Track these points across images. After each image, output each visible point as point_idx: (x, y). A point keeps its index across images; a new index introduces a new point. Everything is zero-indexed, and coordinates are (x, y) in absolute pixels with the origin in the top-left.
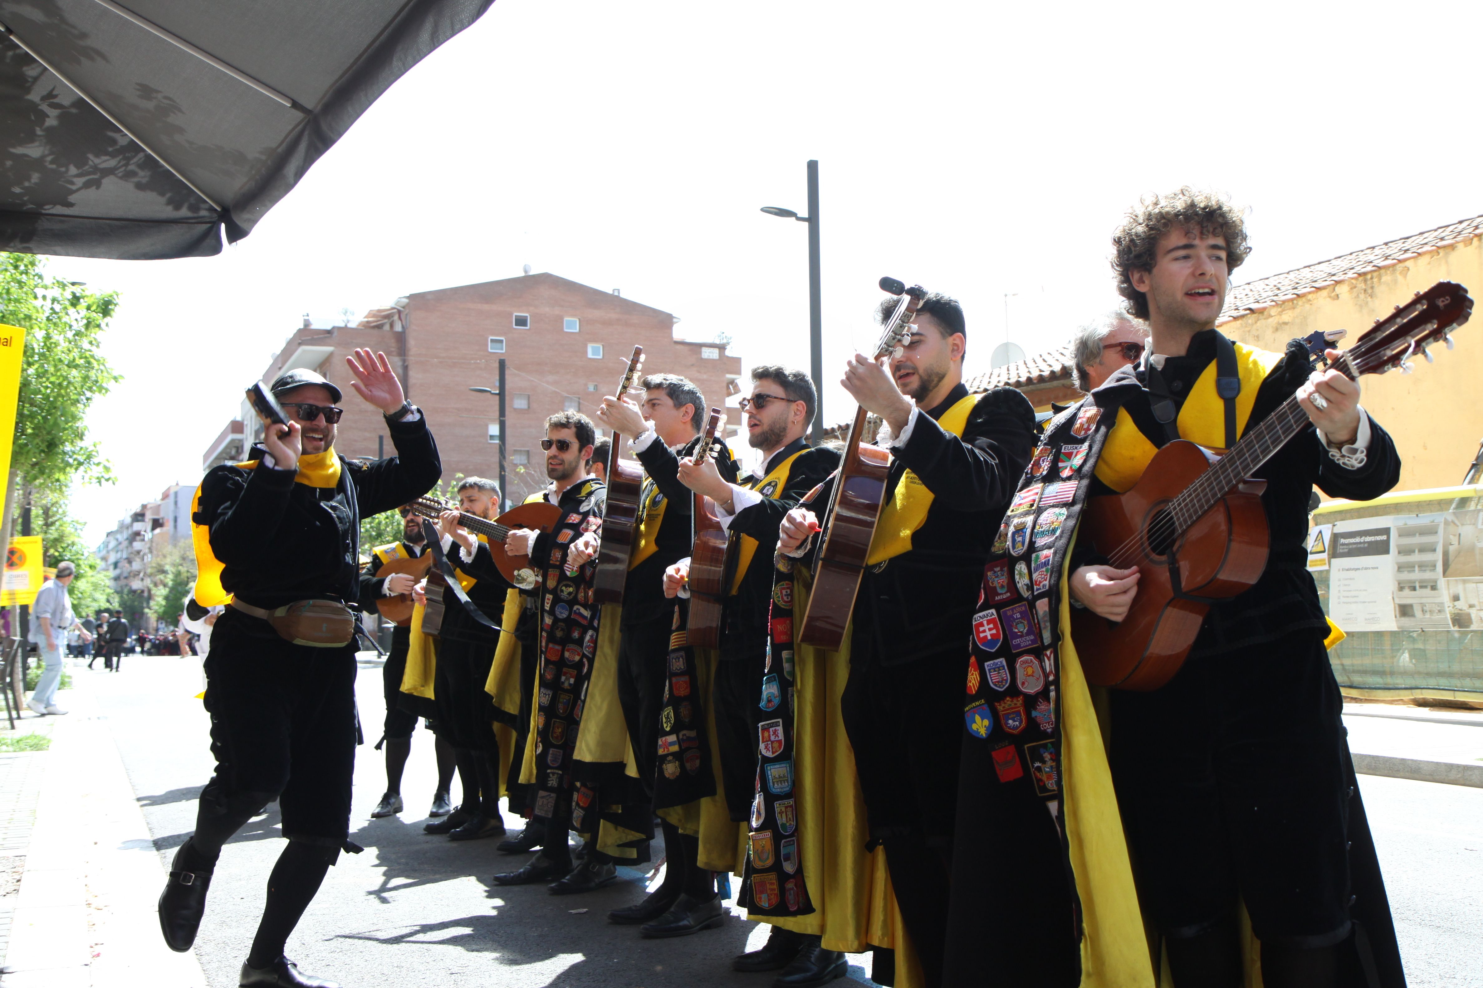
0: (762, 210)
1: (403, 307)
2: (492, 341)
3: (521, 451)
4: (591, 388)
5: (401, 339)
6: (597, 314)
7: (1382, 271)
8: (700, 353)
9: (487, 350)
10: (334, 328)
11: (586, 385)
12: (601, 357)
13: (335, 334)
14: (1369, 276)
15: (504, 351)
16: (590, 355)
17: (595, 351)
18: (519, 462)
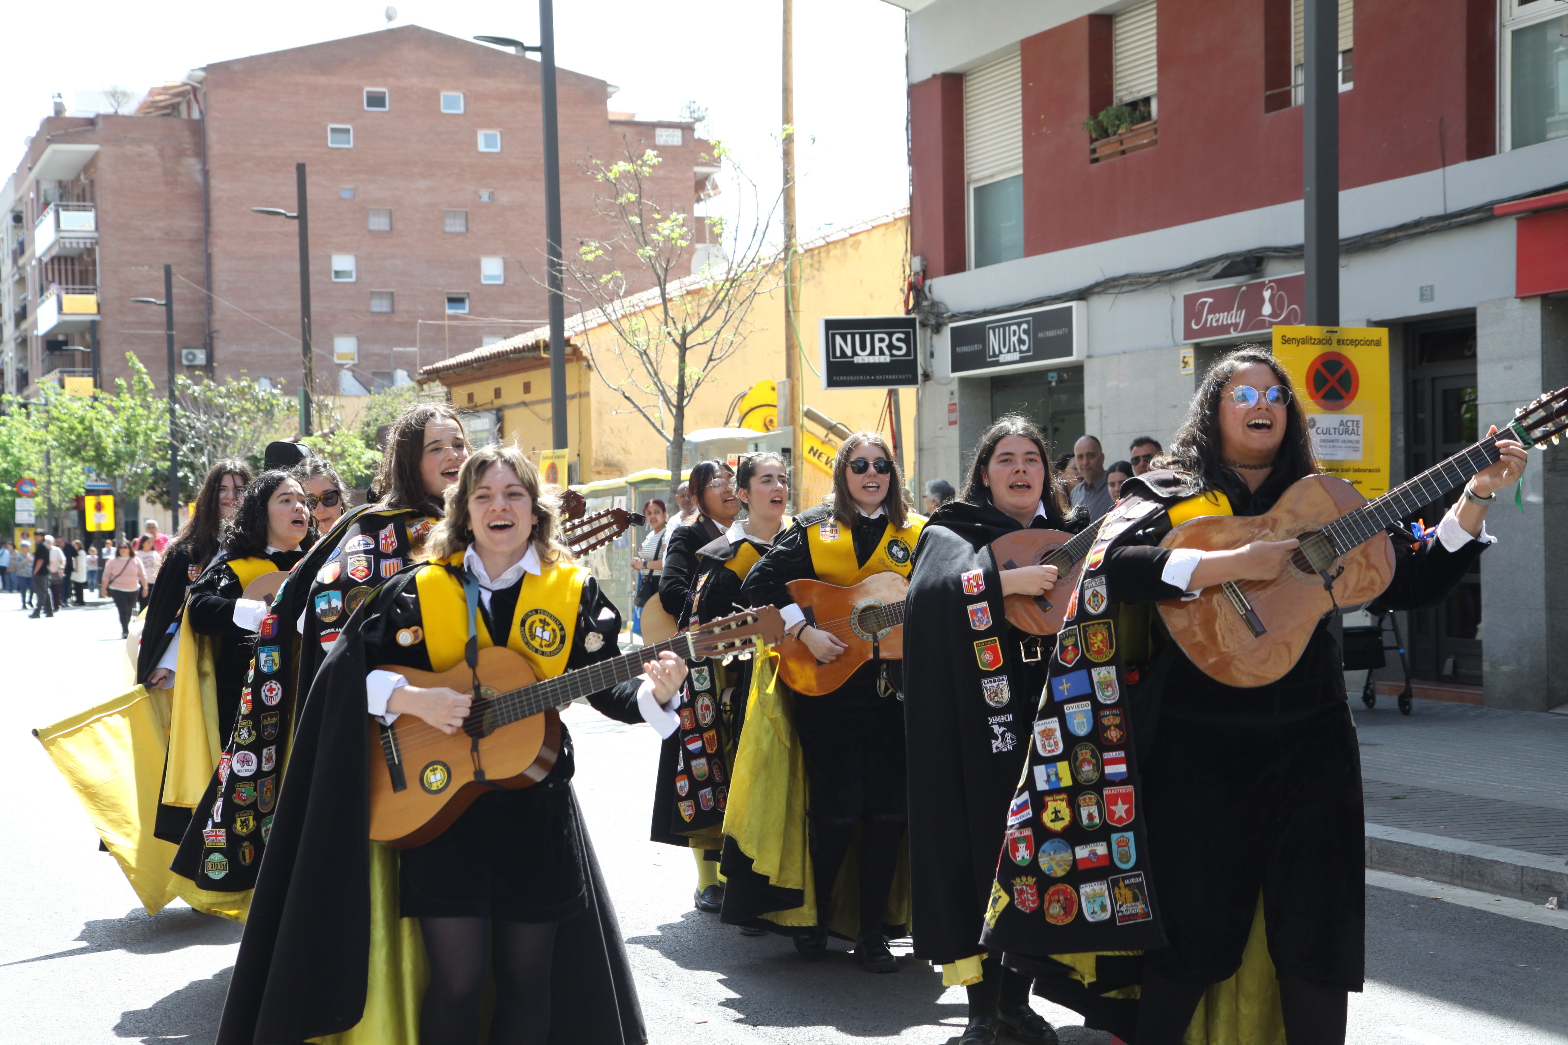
1: (200, 83)
2: (334, 130)
3: (381, 293)
4: (485, 197)
5: (198, 129)
6: (490, 84)
7: (831, 246)
8: (654, 137)
9: (327, 146)
10: (98, 116)
11: (476, 192)
12: (498, 149)
13: (100, 124)
14: (816, 252)
15: (351, 146)
16: (482, 147)
17: (489, 141)
18: (378, 309)
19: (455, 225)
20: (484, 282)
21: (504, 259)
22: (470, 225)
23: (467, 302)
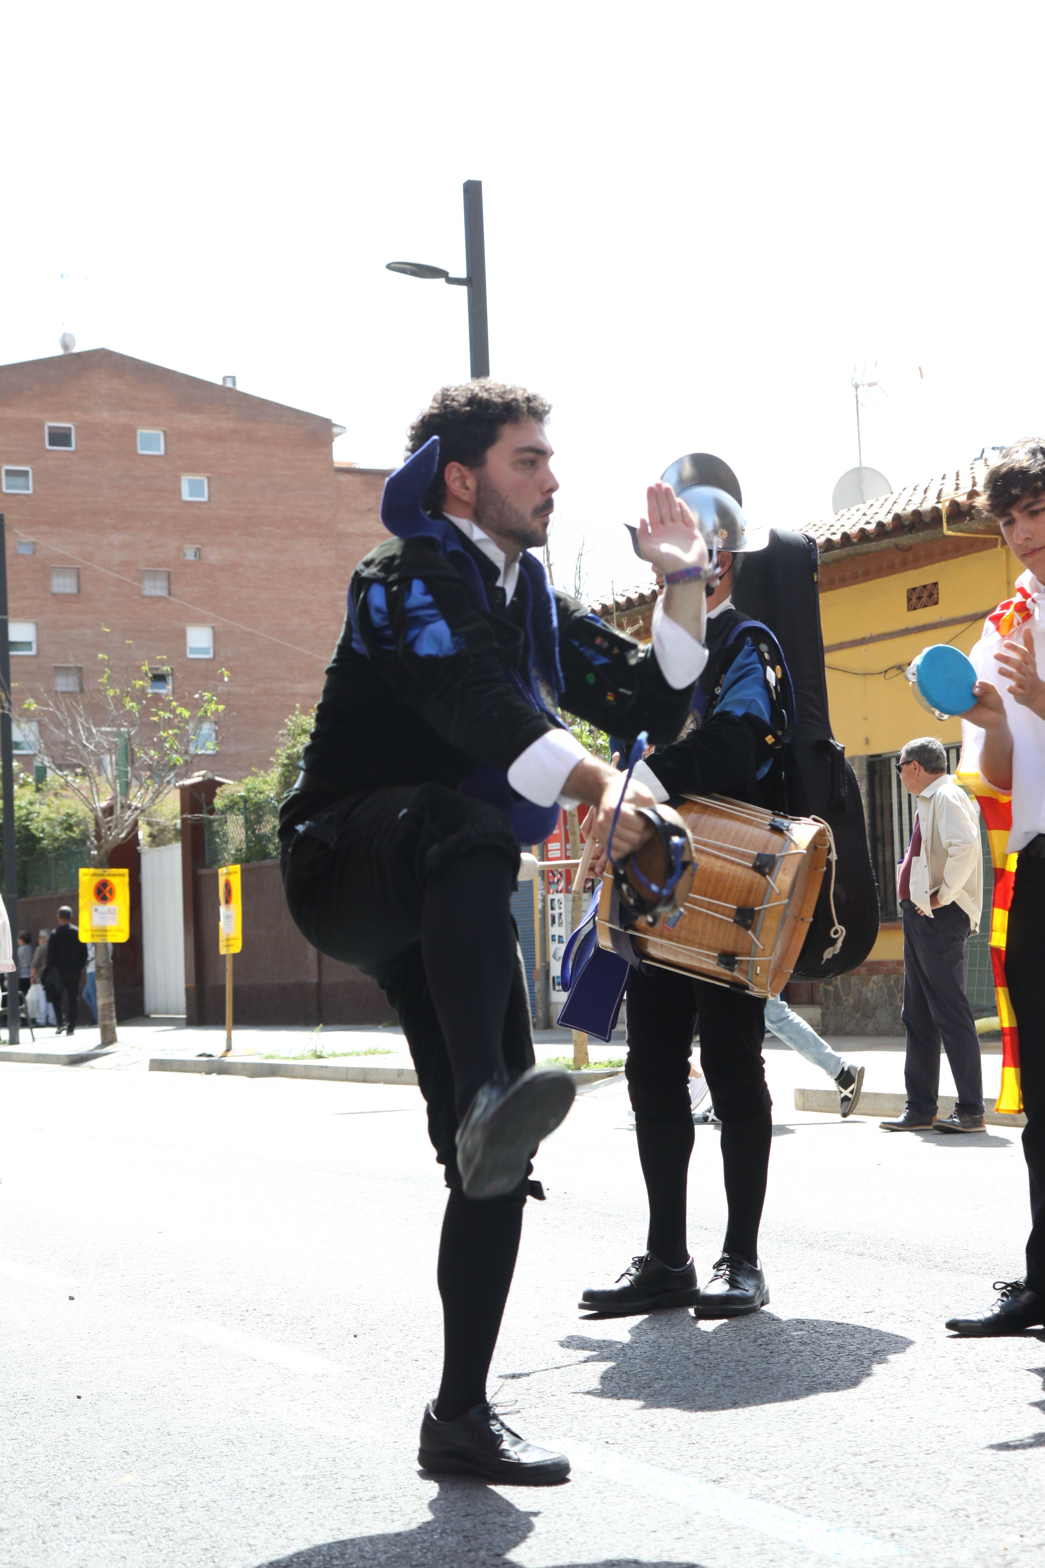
0: (390, 267)
2: (9, 473)
3: (67, 668)
4: (190, 556)
6: (196, 421)
11: (180, 549)
12: (205, 499)
15: (30, 492)
16: (186, 496)
17: (195, 489)
18: (64, 689)
19: (155, 588)
20: (190, 656)
21: (213, 628)
22: (173, 587)
23: (170, 679)
